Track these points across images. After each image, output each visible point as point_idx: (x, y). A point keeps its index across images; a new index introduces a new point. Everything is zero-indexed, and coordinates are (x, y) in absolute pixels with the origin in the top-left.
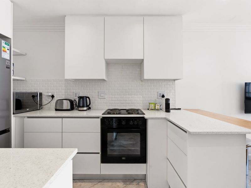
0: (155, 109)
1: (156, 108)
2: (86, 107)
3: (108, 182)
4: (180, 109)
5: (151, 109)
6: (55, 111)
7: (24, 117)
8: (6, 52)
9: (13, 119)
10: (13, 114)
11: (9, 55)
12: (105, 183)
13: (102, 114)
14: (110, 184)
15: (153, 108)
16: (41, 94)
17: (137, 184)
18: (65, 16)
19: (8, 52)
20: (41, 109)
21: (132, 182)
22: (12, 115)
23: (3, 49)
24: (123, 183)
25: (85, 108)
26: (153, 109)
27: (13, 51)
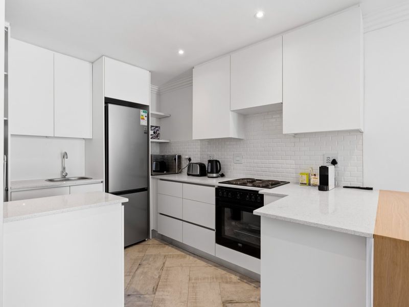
0: (309, 184)
1: (312, 183)
2: (216, 173)
3: (224, 270)
4: (371, 189)
5: (302, 184)
6: (187, 176)
7: (158, 179)
8: (144, 119)
9: (151, 180)
10: (152, 175)
11: (146, 122)
12: (219, 269)
13: (219, 183)
14: (224, 272)
15: (305, 182)
16: (180, 157)
17: (254, 287)
18: (193, 68)
19: (146, 119)
20: (180, 173)
21: (252, 282)
22: (150, 176)
23: (141, 117)
24: (238, 278)
25: (215, 175)
26: (306, 184)
27: (151, 114)
